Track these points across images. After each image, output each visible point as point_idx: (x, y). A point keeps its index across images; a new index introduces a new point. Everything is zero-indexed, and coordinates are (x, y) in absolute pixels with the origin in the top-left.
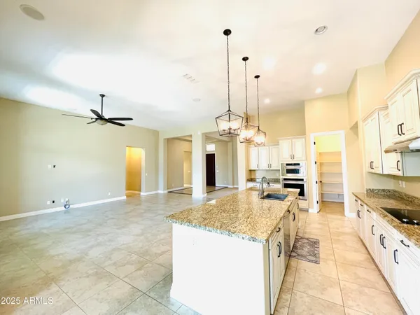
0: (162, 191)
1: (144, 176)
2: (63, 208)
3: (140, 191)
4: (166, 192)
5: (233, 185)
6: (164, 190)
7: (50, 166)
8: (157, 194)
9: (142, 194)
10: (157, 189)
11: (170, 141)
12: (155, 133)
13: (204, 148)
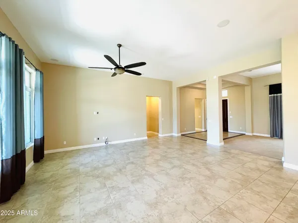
0: (176, 134)
1: (161, 120)
2: (104, 144)
3: (158, 132)
4: (180, 134)
5: (252, 133)
6: (178, 133)
7: (95, 113)
8: (172, 136)
9: (159, 135)
10: (172, 132)
11: (183, 89)
12: (169, 84)
13: (220, 93)
